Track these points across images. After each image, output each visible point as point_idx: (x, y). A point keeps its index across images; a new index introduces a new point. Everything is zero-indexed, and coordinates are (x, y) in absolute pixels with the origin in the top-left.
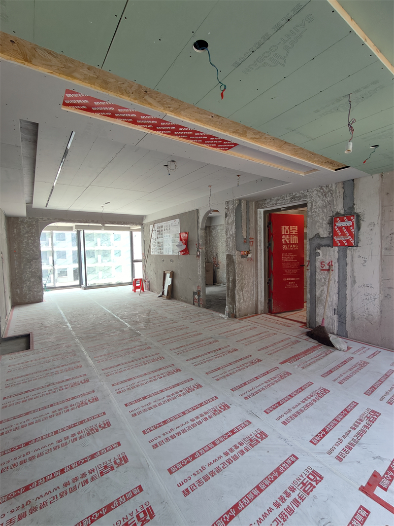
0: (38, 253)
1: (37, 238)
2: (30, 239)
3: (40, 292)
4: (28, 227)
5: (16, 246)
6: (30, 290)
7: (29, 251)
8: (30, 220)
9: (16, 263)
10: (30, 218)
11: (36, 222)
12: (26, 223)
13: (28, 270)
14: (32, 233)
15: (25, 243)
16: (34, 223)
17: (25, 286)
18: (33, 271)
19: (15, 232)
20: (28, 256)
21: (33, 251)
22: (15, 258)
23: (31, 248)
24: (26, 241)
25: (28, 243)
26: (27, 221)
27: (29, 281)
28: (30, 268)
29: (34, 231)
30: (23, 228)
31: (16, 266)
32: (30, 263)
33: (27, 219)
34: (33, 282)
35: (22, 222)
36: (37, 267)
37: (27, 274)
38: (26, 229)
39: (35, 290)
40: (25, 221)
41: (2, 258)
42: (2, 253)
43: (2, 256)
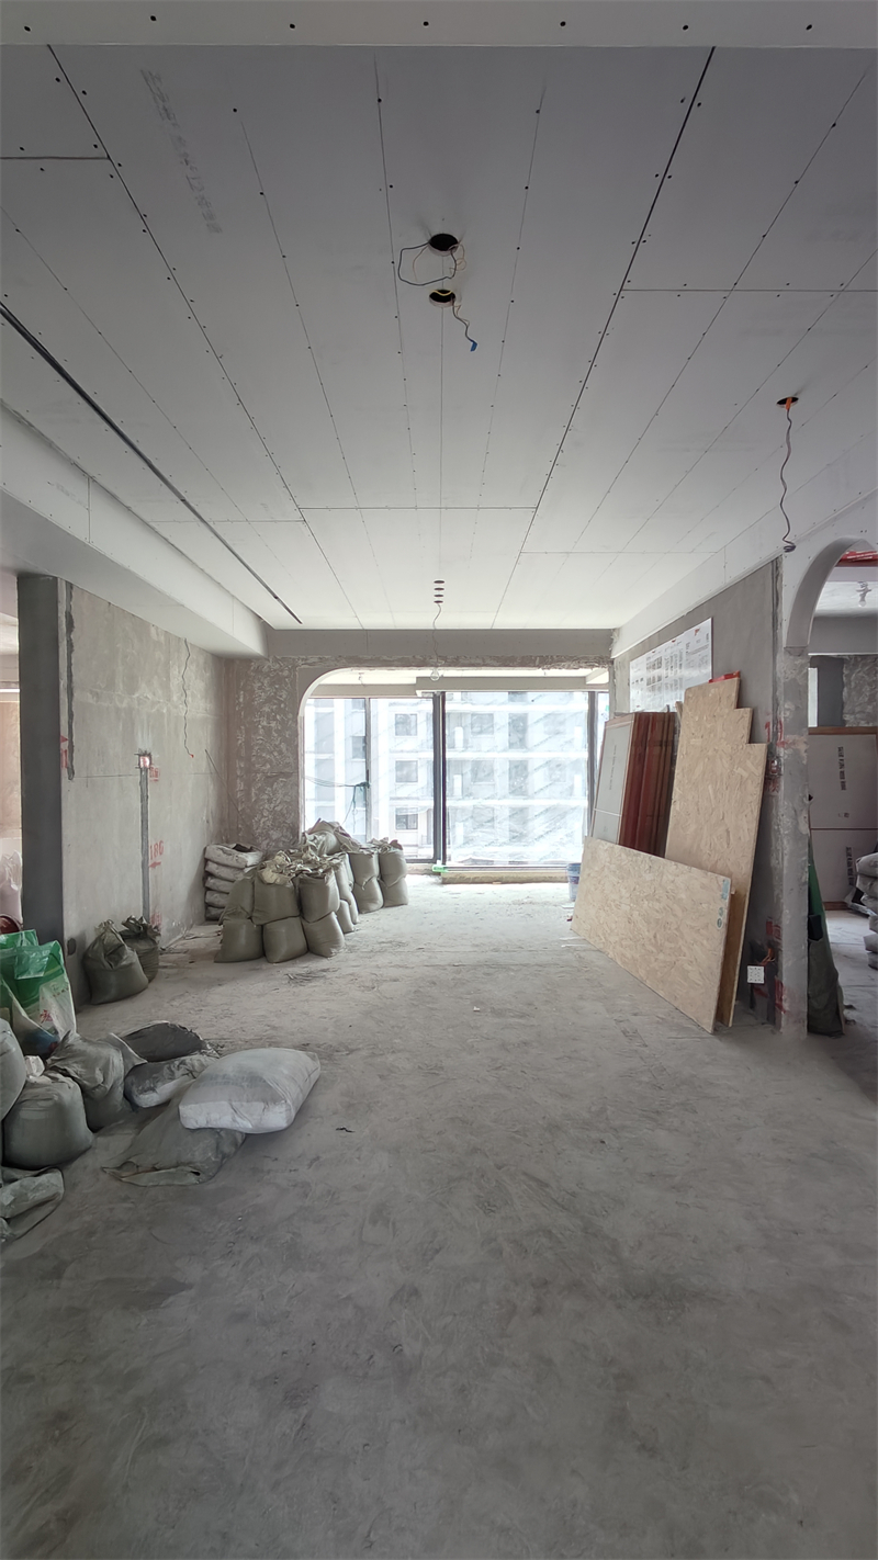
0: (291, 760)
1: (290, 716)
2: (275, 719)
5: (241, 741)
7: (270, 753)
8: (277, 666)
11: (289, 670)
12: (268, 675)
13: (267, 806)
14: (282, 702)
15: (261, 731)
16: (286, 673)
18: (278, 809)
20: (269, 766)
21: (280, 753)
22: (239, 772)
23: (276, 746)
24: (265, 723)
25: (268, 730)
26: (269, 667)
27: (268, 836)
28: (270, 801)
29: (284, 694)
30: (260, 688)
31: (239, 795)
32: (272, 786)
33: (270, 663)
35: (258, 670)
36: (287, 799)
37: (263, 816)
38: (265, 692)
40: (265, 669)
41: (146, 769)
42: (149, 755)
43: (148, 764)
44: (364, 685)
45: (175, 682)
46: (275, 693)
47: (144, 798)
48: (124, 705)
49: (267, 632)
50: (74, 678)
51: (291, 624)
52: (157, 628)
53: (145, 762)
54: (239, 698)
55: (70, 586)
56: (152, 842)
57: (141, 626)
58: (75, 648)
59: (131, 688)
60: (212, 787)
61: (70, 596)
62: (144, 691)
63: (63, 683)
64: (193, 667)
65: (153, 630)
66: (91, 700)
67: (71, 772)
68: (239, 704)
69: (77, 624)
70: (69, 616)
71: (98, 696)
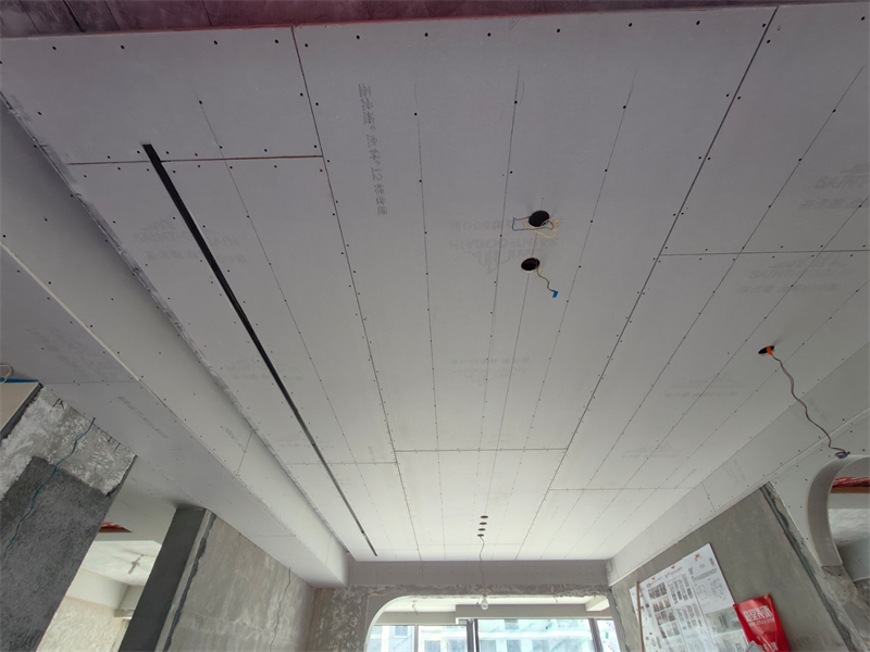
2: (345, 646)
4: (347, 612)
8: (354, 594)
10: (353, 589)
11: (363, 598)
12: (345, 602)
26: (348, 595)
29: (356, 620)
30: (338, 615)
33: (348, 592)
35: (338, 599)
38: (341, 619)
40: (344, 597)
44: (416, 613)
45: (273, 609)
46: (349, 620)
48: (223, 632)
49: (351, 563)
50: (186, 603)
51: (369, 555)
52: (271, 558)
54: (320, 625)
55: (214, 516)
57: (259, 554)
58: (198, 573)
59: (233, 615)
61: (211, 525)
62: (245, 618)
63: (174, 607)
64: (290, 594)
65: (267, 559)
68: (319, 631)
69: (207, 550)
70: (204, 543)
71: (201, 622)
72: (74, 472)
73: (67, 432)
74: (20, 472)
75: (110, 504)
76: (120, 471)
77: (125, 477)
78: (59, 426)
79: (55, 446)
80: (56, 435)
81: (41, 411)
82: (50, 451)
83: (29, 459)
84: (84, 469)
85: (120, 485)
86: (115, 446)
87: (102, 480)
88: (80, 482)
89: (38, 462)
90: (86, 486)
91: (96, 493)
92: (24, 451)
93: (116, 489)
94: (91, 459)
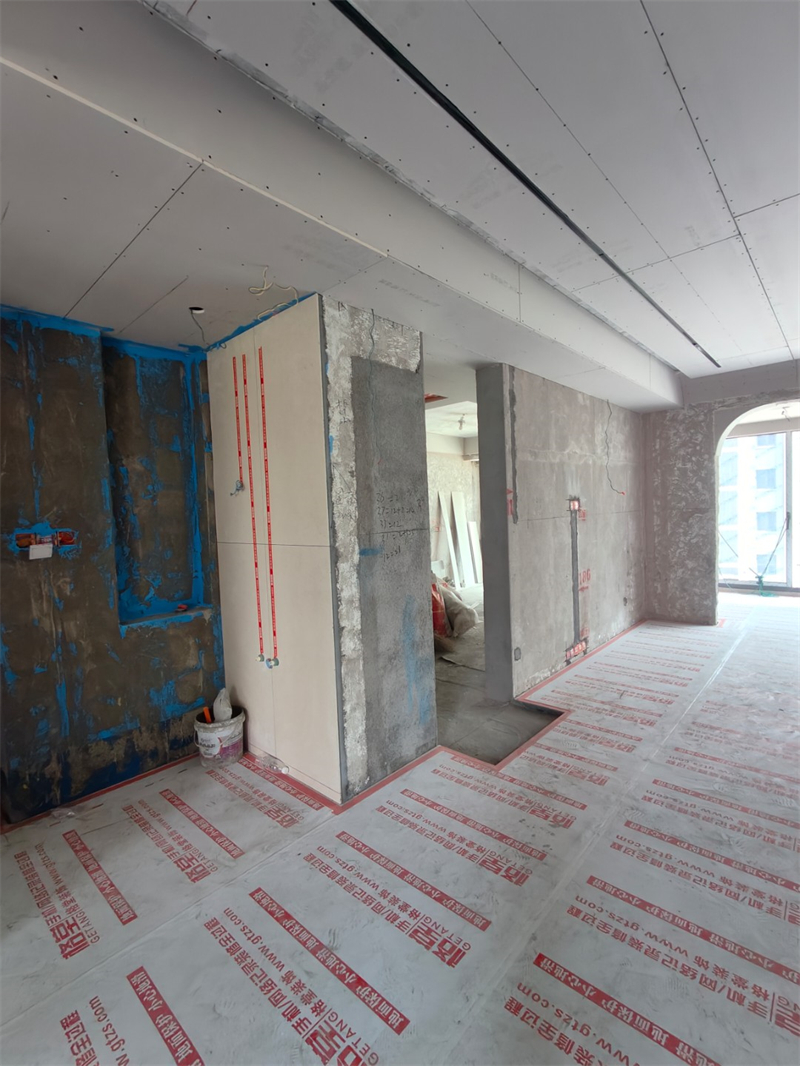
0: (707, 496)
1: (706, 456)
2: (690, 460)
3: (706, 597)
4: (687, 430)
5: (657, 482)
6: (685, 590)
7: (686, 491)
8: (692, 413)
9: (657, 521)
10: (692, 407)
11: (705, 415)
12: (683, 422)
13: (682, 539)
14: (697, 445)
15: (677, 473)
16: (702, 418)
17: (672, 576)
18: (694, 541)
19: (657, 447)
20: (684, 503)
21: (696, 490)
22: (655, 510)
23: (692, 485)
24: (680, 465)
25: (684, 472)
26: (685, 415)
27: (683, 565)
28: (685, 534)
29: (700, 437)
30: (675, 434)
31: (656, 529)
32: (687, 521)
33: (685, 411)
34: (693, 570)
35: (673, 419)
36: (703, 532)
37: (679, 548)
38: (680, 437)
39: (697, 590)
40: (681, 417)
41: (575, 511)
42: (578, 500)
43: (577, 507)
45: (599, 437)
46: (691, 438)
47: (574, 536)
48: (557, 460)
49: (683, 382)
50: (517, 443)
51: (708, 368)
52: (583, 394)
53: (574, 505)
54: (654, 446)
55: (512, 369)
56: (581, 570)
57: (570, 393)
58: (517, 419)
59: (562, 446)
60: (631, 523)
61: (512, 377)
62: (573, 447)
63: (508, 446)
64: (615, 423)
65: (580, 396)
66: (530, 459)
67: (516, 518)
68: (656, 450)
69: (518, 399)
70: (512, 393)
71: (535, 455)
72: (383, 361)
73: (360, 328)
74: (350, 371)
75: (422, 379)
76: (415, 349)
77: (421, 353)
78: (352, 326)
79: (360, 344)
80: (354, 334)
81: (333, 317)
82: (359, 349)
83: (350, 360)
84: (388, 356)
85: (421, 362)
86: (400, 329)
87: (406, 361)
88: (391, 367)
89: (356, 360)
90: (397, 369)
91: (407, 372)
92: (342, 354)
93: (420, 365)
94: (389, 346)
